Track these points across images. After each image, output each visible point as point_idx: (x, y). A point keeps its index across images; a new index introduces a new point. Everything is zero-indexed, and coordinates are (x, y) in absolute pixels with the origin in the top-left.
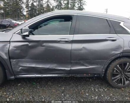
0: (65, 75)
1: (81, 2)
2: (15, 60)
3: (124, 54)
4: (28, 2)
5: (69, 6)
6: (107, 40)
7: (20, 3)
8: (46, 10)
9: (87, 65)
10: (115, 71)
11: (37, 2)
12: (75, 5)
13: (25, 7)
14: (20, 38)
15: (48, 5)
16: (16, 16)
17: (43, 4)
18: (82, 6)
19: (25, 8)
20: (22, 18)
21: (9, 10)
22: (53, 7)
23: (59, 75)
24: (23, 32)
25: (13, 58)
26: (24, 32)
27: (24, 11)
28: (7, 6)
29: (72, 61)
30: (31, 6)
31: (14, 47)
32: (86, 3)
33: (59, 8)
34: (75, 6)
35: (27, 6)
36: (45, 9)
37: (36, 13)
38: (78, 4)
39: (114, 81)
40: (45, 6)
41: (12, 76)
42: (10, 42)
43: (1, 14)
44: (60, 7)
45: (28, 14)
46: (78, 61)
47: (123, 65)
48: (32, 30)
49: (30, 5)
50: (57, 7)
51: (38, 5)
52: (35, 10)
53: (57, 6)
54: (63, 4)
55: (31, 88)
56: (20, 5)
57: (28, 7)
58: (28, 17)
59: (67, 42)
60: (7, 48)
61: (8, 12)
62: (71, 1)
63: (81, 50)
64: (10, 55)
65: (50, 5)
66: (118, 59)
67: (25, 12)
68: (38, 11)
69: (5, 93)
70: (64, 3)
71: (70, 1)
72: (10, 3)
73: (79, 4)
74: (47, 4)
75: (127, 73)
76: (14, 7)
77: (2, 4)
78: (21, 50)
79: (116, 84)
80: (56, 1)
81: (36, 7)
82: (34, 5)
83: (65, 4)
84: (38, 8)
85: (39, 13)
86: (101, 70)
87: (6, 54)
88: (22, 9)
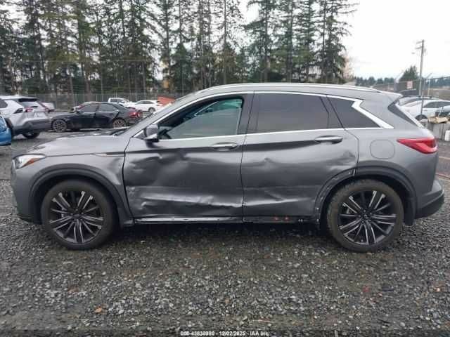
0: (233, 218)
1: (333, 26)
2: (133, 188)
3: (360, 171)
4: (168, 43)
5: (291, 43)
6: (320, 142)
7: (144, 49)
8: (221, 62)
9: (278, 196)
10: (348, 210)
11: (193, 40)
12: (313, 38)
13: (160, 57)
14: (142, 145)
15: (227, 46)
16: (133, 86)
17: (212, 45)
18: (337, 39)
19: (160, 59)
20: (151, 89)
21: (114, 72)
22: (242, 50)
23: (221, 219)
24: (147, 133)
25: (131, 184)
26: (152, 134)
27: (156, 71)
28: (109, 60)
29: (245, 189)
30: (177, 52)
31: (134, 162)
32: (349, 29)
33: (260, 52)
34: (314, 41)
35: (165, 56)
36: (218, 60)
37: (192, 73)
38: (323, 34)
39: (346, 235)
40: (216, 49)
41: (128, 219)
42: (124, 153)
43: (93, 85)
44: (263, 48)
45: (168, 77)
46: (258, 189)
47: (363, 195)
48: (168, 128)
49: (173, 52)
50: (254, 49)
51: (197, 49)
52: (190, 63)
53: (253, 46)
54: (273, 38)
55: (165, 248)
56: (146, 53)
57: (166, 59)
58: (169, 86)
59: (232, 149)
60: (120, 165)
61: (111, 78)
62: (299, 27)
63: (262, 164)
64: (125, 178)
65: (233, 46)
66: (350, 183)
67: (158, 71)
68: (199, 67)
69: (116, 254)
70: (276, 36)
71: (294, 28)
72: (116, 49)
73: (326, 32)
74: (222, 42)
75: (375, 217)
76: (128, 61)
77: (97, 55)
78: (145, 168)
79: (353, 241)
80: (252, 31)
81: (191, 55)
82: (185, 50)
83: (281, 38)
84: (196, 59)
85: (199, 73)
86: (310, 207)
87: (118, 176)
88: (149, 63)
